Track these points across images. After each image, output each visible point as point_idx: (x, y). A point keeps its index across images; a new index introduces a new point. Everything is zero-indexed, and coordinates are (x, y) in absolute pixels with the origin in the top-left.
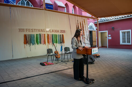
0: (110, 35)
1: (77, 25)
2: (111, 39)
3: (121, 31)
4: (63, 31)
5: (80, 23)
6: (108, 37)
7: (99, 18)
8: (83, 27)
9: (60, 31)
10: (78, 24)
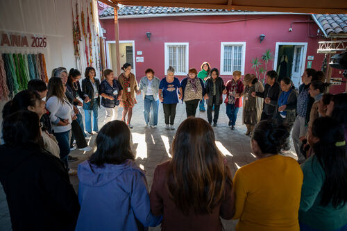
0: (140, 53)
1: (75, 21)
2: (142, 61)
3: (166, 44)
4: (40, 40)
5: (82, 15)
6: (136, 55)
7: (119, 5)
8: (88, 27)
9: (30, 41)
10: (78, 16)
